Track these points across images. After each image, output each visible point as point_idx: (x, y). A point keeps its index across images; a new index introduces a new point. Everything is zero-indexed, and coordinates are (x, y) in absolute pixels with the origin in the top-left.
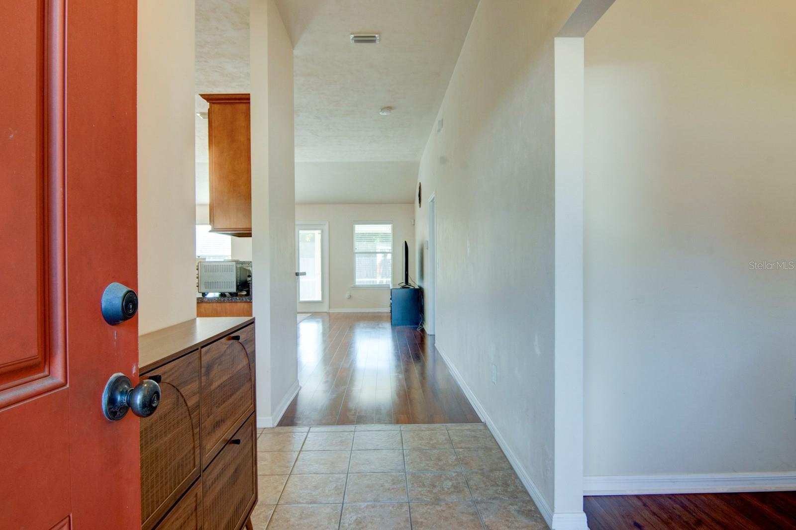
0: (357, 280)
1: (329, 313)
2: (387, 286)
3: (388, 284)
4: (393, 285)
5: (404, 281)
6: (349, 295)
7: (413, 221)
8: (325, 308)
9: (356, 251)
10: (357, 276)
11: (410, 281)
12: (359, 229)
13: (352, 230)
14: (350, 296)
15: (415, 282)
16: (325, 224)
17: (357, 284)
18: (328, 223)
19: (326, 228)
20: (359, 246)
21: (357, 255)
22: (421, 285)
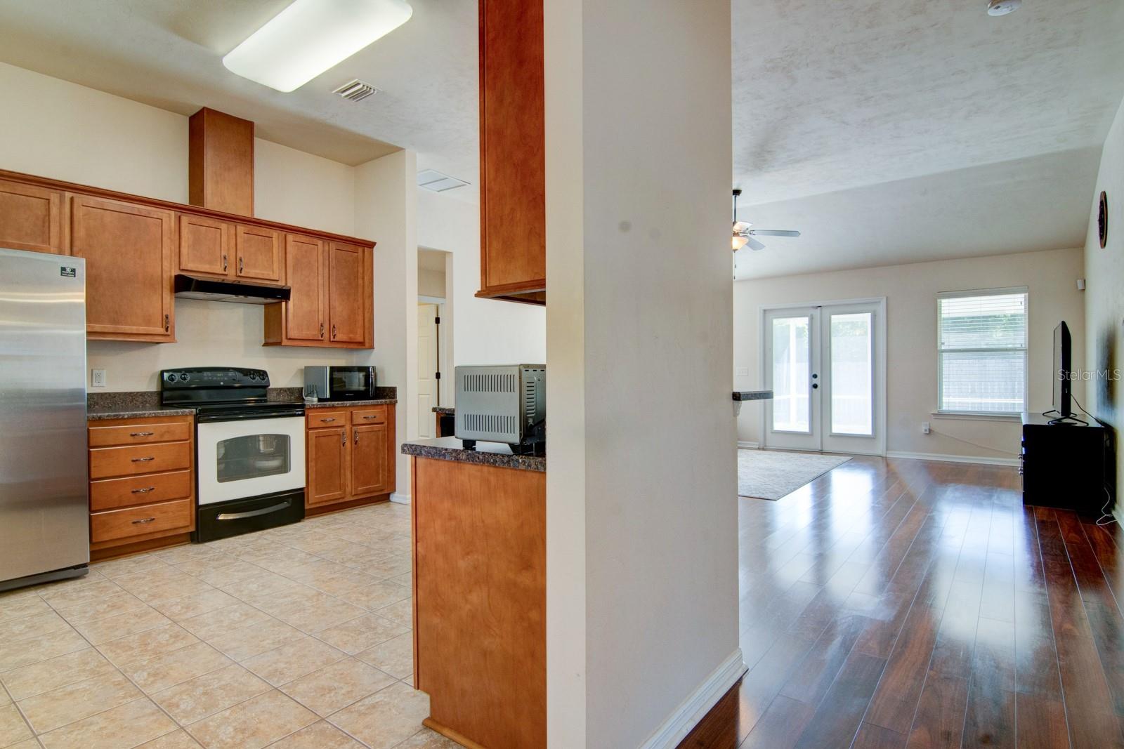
0: (945, 399)
1: (886, 457)
2: (1014, 418)
3: (1017, 410)
4: (1030, 415)
5: (1059, 408)
6: (927, 428)
7: (1080, 283)
8: (880, 449)
9: (943, 348)
10: (944, 394)
11: (1074, 409)
12: (951, 308)
13: (936, 310)
14: (930, 430)
15: (1089, 410)
16: (880, 302)
17: (945, 408)
18: (885, 300)
19: (881, 309)
20: (948, 339)
21: (945, 355)
22: (1106, 418)
